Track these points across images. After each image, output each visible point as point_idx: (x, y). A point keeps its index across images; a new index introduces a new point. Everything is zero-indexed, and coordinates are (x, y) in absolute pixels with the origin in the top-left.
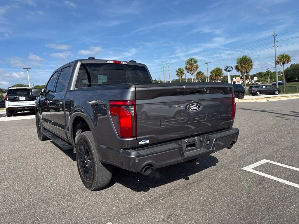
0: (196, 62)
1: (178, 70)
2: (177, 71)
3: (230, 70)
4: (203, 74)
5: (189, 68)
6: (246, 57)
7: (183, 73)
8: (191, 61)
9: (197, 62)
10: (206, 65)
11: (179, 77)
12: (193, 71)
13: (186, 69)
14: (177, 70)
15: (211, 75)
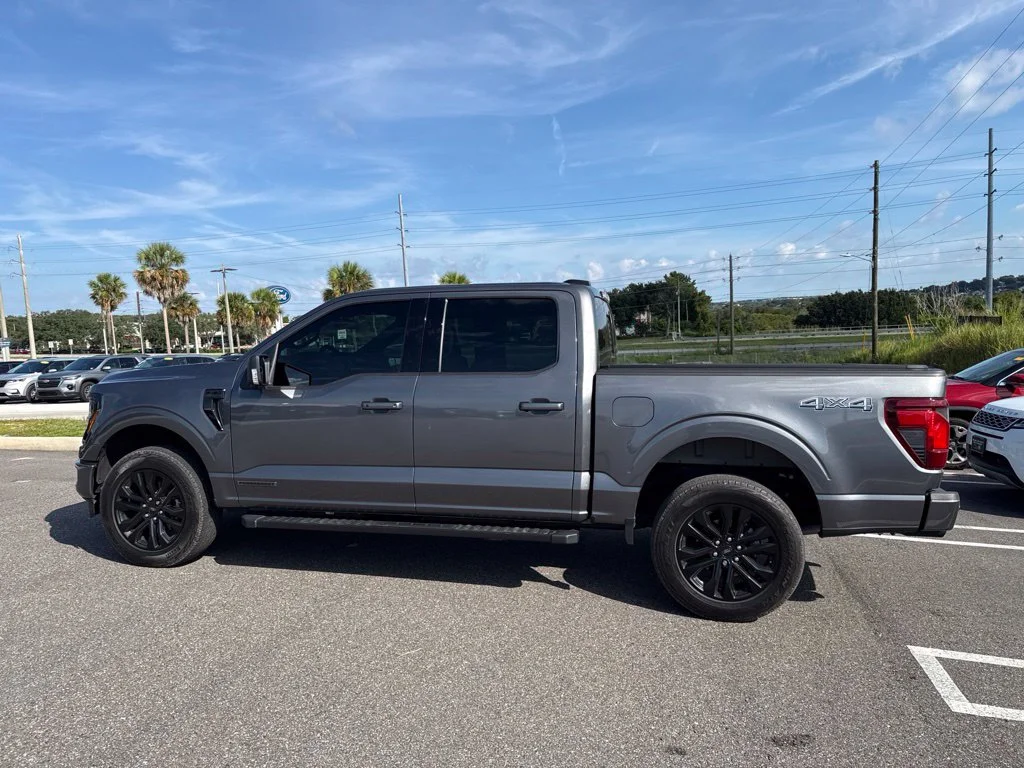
0: (178, 259)
1: (101, 279)
2: (92, 284)
3: (282, 300)
4: (193, 304)
5: (153, 278)
6: (355, 267)
7: (122, 296)
8: (162, 255)
9: (182, 262)
10: (221, 274)
11: (103, 306)
12: (170, 290)
13: (142, 279)
14: (96, 281)
15: (219, 309)
